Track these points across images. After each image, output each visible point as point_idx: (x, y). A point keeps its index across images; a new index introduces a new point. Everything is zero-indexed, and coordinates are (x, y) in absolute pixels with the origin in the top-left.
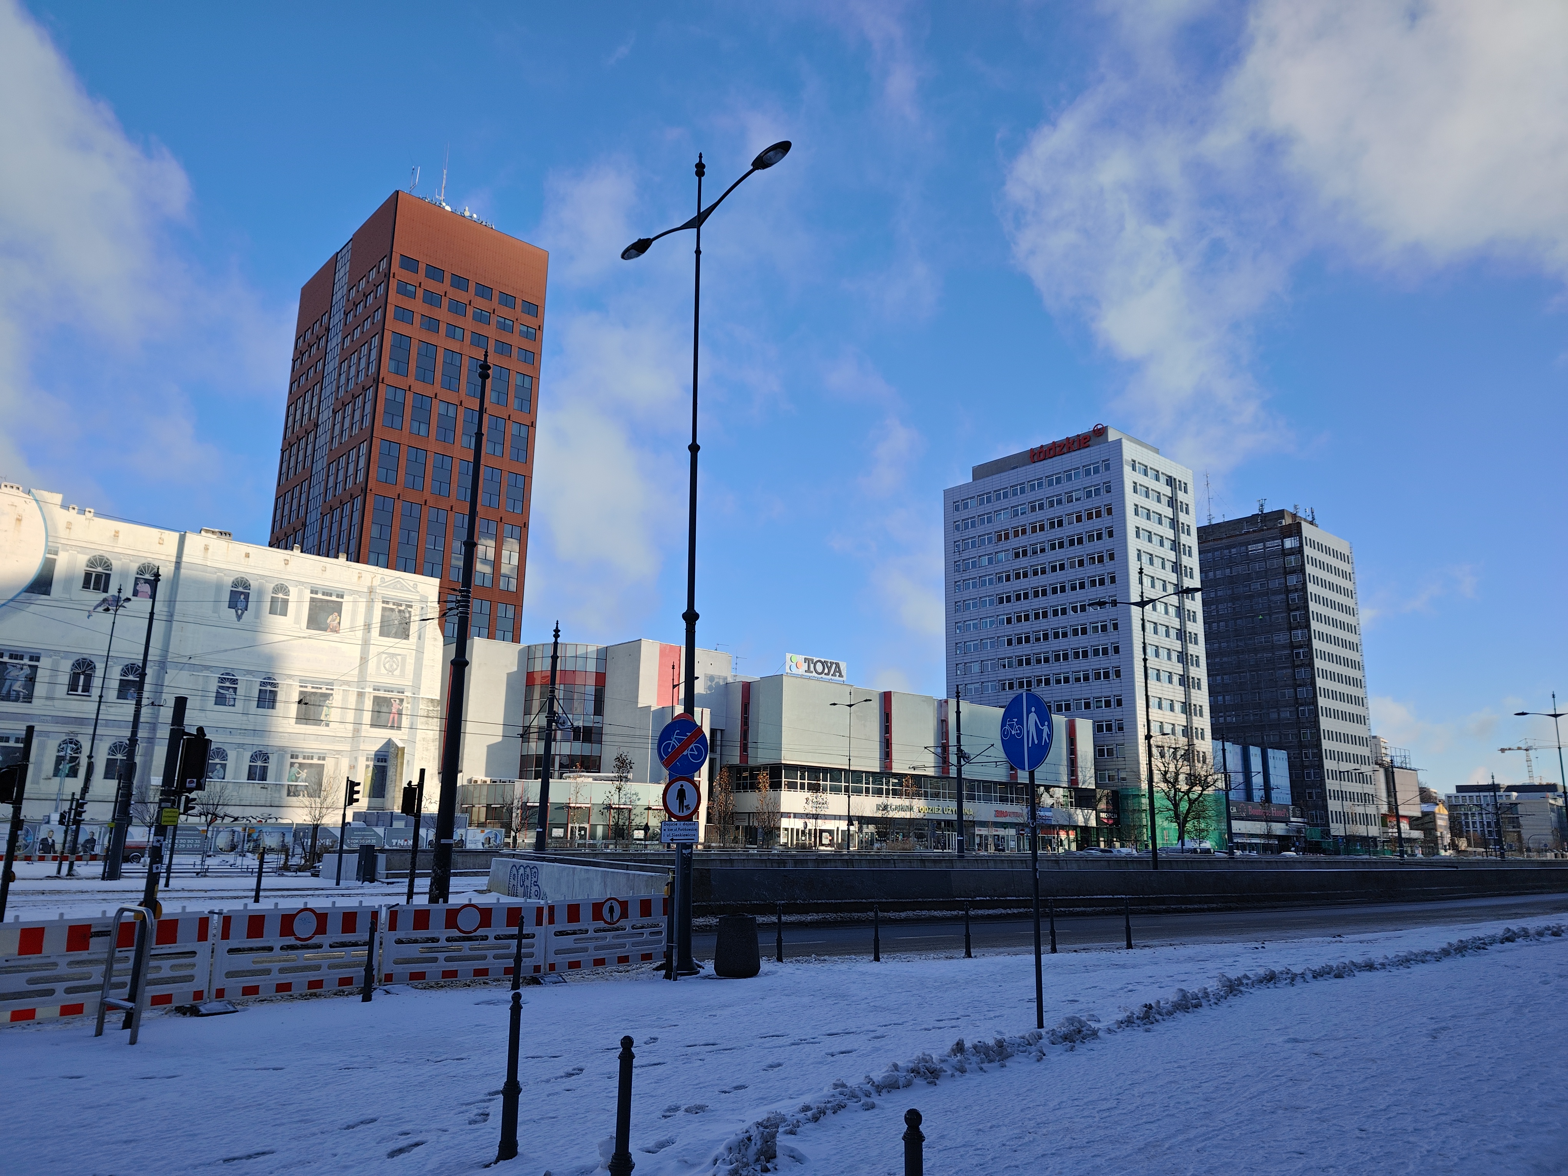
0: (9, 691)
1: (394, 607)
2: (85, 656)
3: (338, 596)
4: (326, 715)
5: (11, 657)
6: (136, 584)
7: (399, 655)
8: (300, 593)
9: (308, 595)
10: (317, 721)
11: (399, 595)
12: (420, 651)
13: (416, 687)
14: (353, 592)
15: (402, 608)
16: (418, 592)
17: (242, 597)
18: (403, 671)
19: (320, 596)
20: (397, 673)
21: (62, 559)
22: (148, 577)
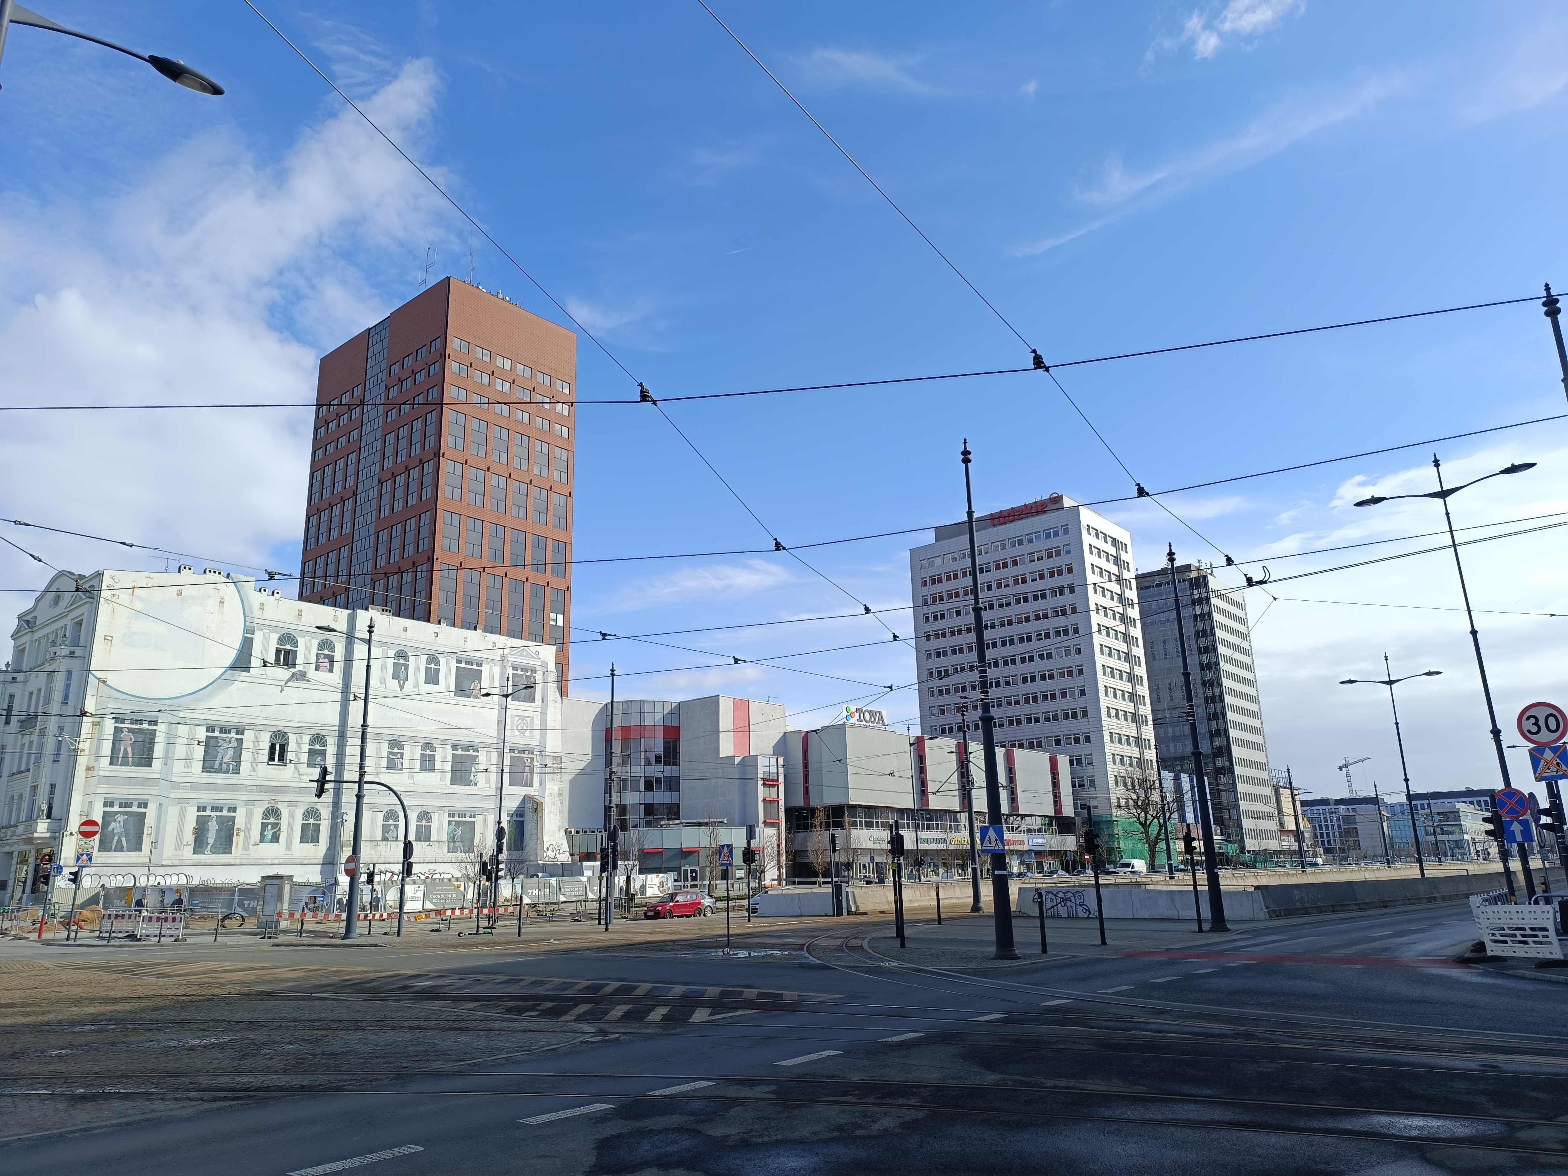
1: (522, 673)
2: (280, 728)
3: (478, 665)
4: (474, 776)
5: (221, 732)
7: (528, 717)
8: (448, 662)
9: (454, 665)
10: (468, 783)
11: (525, 661)
12: (544, 713)
13: (543, 747)
14: (489, 661)
15: (529, 674)
16: (539, 659)
18: (532, 732)
19: (463, 665)
20: (527, 734)
21: (258, 638)
22: (326, 652)
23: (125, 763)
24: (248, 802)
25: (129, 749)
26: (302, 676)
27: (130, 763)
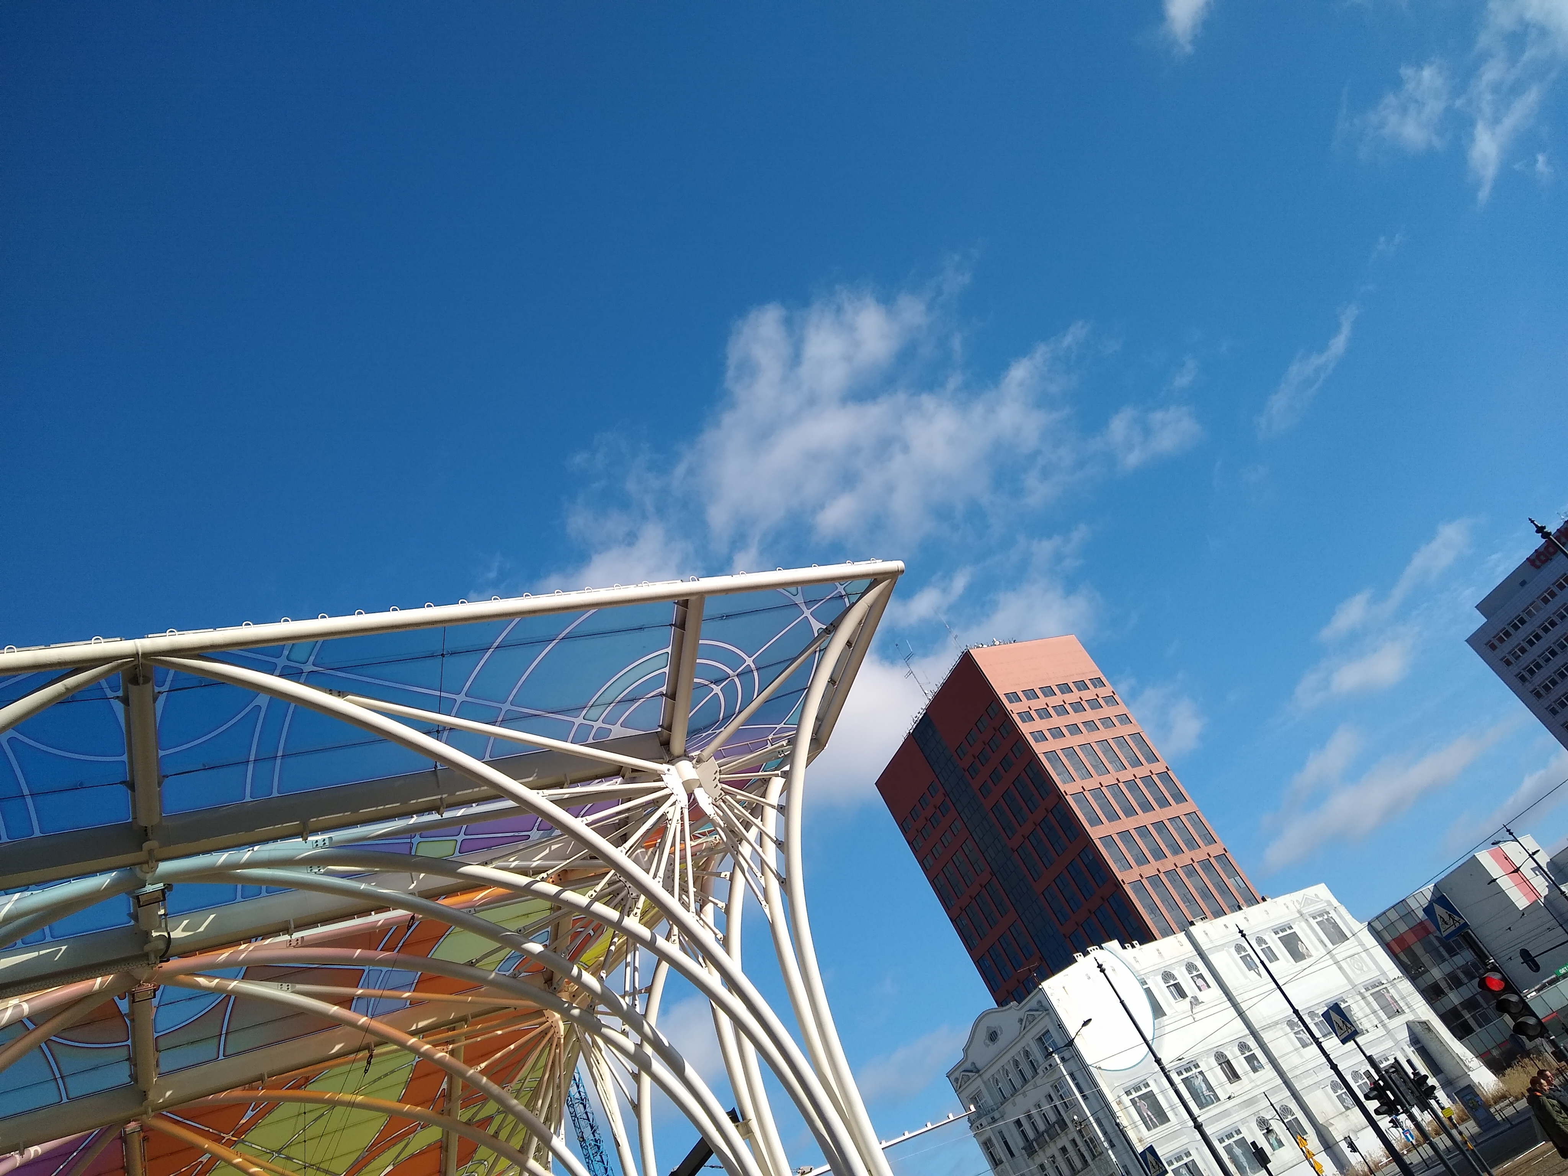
0: (1205, 1098)
1: (1321, 919)
2: (1216, 1050)
3: (1289, 928)
5: (1186, 1072)
6: (1195, 982)
7: (1354, 954)
8: (1270, 936)
9: (1276, 937)
11: (1315, 908)
13: (1384, 973)
14: (1294, 920)
15: (1326, 917)
16: (1322, 900)
17: (1248, 958)
18: (1367, 966)
19: (1281, 934)
20: (1365, 969)
21: (1151, 984)
22: (1195, 973)
23: (1155, 1126)
24: (1244, 1121)
25: (1149, 1113)
26: (1196, 1001)
27: (1158, 1124)
